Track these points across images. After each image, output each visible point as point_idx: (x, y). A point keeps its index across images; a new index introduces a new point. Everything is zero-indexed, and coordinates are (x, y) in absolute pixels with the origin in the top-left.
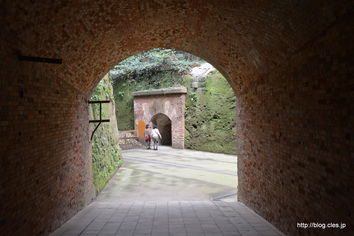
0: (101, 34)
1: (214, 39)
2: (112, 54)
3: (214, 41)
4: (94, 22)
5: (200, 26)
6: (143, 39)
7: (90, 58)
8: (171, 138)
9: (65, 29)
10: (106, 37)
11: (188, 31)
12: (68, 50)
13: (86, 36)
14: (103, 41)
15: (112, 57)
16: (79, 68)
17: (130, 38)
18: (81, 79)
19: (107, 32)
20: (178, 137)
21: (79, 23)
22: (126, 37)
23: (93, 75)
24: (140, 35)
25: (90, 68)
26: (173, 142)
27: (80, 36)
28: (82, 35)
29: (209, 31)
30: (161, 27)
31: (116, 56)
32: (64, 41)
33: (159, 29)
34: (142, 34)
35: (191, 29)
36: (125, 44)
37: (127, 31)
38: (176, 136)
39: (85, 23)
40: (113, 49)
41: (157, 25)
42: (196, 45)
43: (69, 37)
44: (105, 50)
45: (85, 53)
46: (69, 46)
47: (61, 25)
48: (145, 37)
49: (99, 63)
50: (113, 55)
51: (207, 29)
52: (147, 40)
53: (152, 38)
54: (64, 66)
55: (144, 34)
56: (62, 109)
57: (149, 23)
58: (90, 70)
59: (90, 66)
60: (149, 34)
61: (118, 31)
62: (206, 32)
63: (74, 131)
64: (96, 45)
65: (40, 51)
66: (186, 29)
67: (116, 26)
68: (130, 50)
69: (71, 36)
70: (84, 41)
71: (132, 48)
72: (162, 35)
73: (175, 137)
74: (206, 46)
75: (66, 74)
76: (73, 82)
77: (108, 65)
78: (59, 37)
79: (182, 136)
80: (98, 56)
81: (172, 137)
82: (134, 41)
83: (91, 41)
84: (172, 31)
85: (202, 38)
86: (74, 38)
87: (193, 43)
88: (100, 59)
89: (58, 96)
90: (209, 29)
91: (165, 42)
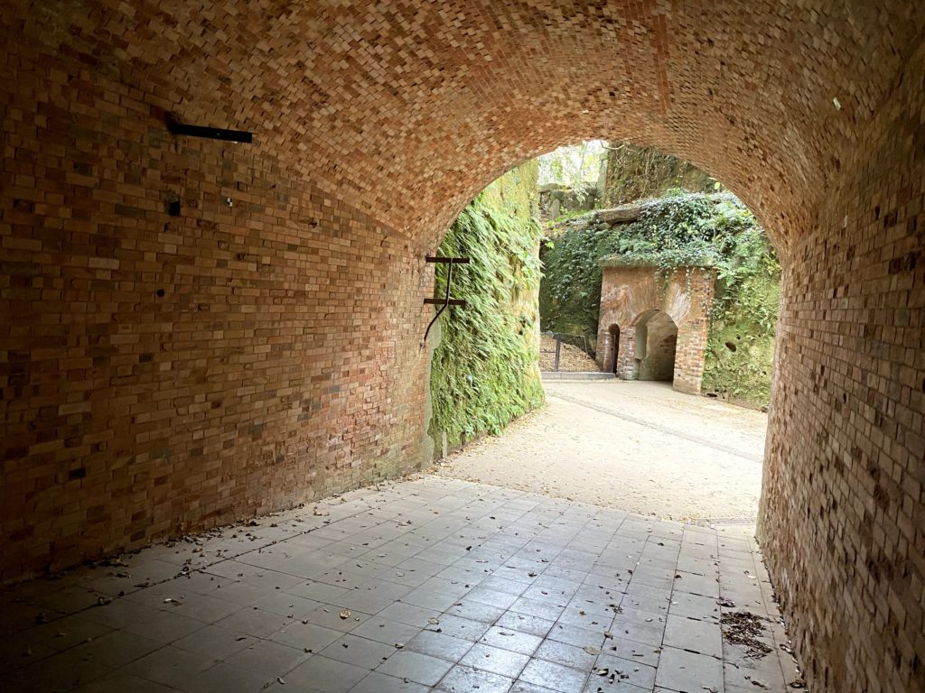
0: (420, 93)
1: (705, 108)
2: (474, 151)
3: (707, 114)
4: (388, 62)
5: (664, 72)
6: (542, 114)
7: (410, 155)
8: (673, 367)
9: (308, 73)
10: (438, 103)
11: (644, 88)
12: (333, 128)
13: (379, 96)
14: (433, 115)
15: (475, 159)
16: (380, 175)
17: (508, 109)
18: (394, 203)
19: (435, 91)
20: (689, 367)
21: (343, 61)
22: (495, 108)
23: (431, 197)
24: (529, 102)
25: (416, 180)
26: (676, 377)
27: (360, 95)
28: (364, 93)
29: (687, 84)
30: (576, 80)
31: (487, 157)
32: (316, 104)
33: (574, 87)
34: (536, 101)
35: (648, 83)
36: (501, 127)
37: (489, 89)
38: (685, 365)
39: (362, 63)
40: (470, 138)
41: (565, 77)
42: (676, 129)
43: (327, 96)
44: (448, 138)
45: (389, 139)
46: (333, 118)
47: (294, 61)
48: (545, 109)
49: (441, 169)
50: (478, 154)
51: (682, 79)
52: (556, 118)
53: (566, 113)
54: (333, 165)
55: (540, 100)
56: (324, 260)
57: (541, 70)
58: (420, 185)
59: (417, 175)
60: (553, 99)
61: (466, 89)
62: (684, 90)
63: (367, 315)
64: (418, 123)
65: (243, 120)
66: (636, 85)
67: (456, 76)
68: (519, 142)
69: (332, 93)
70: (376, 111)
71: (523, 137)
72: (587, 104)
73: (683, 367)
74: (696, 130)
75: (342, 184)
76: (370, 208)
77: (471, 176)
78: (296, 92)
79: (697, 366)
80: (431, 153)
81: (676, 365)
82: (521, 118)
83: (397, 112)
84: (605, 91)
85: (681, 107)
86: (343, 100)
87: (666, 125)
88: (440, 160)
89: (313, 230)
90: (687, 79)
91: (601, 124)
